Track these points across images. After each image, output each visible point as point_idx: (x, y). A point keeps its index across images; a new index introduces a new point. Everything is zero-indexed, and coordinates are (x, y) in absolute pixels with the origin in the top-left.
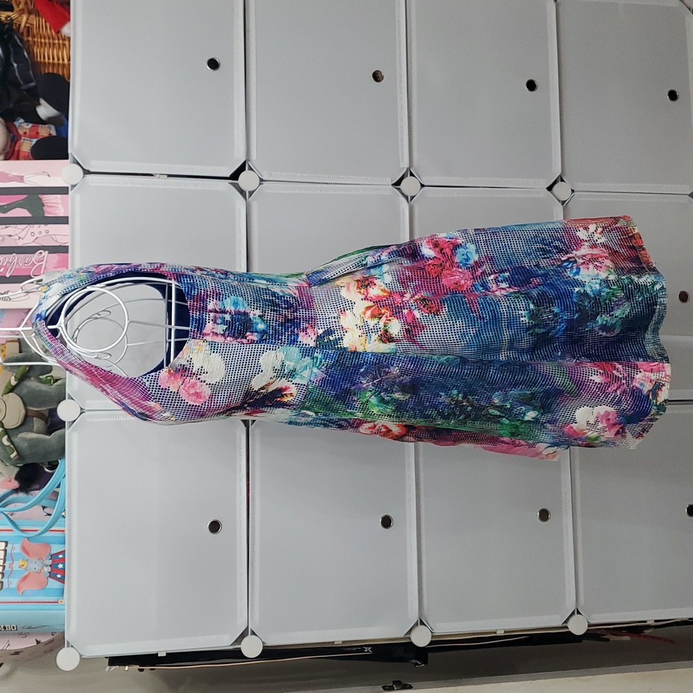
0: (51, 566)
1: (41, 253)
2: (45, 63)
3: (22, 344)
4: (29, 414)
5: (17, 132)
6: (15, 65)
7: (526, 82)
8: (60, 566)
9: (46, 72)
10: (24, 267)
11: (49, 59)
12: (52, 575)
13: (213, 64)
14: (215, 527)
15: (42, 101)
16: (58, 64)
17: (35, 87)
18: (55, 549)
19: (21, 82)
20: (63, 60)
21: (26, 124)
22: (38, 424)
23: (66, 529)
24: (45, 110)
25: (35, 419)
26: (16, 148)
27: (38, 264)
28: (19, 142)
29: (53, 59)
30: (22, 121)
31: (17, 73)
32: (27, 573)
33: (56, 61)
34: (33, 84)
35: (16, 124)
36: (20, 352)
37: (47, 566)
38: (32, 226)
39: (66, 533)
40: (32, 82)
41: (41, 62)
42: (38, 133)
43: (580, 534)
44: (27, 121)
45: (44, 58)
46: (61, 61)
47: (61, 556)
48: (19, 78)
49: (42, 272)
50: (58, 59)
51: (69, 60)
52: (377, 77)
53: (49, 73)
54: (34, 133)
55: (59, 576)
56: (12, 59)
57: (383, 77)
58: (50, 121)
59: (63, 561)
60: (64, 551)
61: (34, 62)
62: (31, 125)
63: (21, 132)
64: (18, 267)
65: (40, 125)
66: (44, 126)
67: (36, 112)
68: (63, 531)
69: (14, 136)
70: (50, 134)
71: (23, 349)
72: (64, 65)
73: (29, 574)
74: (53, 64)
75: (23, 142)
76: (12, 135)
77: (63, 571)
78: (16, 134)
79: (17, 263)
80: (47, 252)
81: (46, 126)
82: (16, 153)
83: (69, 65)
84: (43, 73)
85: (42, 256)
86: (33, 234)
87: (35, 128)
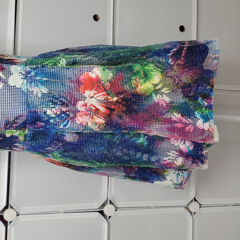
7: (179, 27)
52: (96, 18)
57: (99, 19)
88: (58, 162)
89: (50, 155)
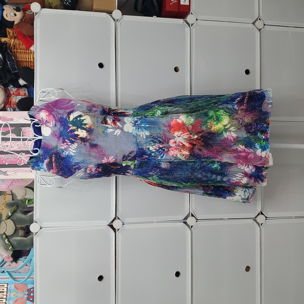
0: (27, 295)
1: (22, 154)
2: (22, 61)
3: (14, 196)
4: (17, 228)
5: (10, 93)
6: (9, 62)
7: (245, 70)
8: (32, 295)
10: (14, 160)
11: (24, 59)
12: (28, 299)
13: (101, 65)
14: (101, 278)
16: (29, 61)
17: (18, 73)
18: (30, 286)
19: (11, 70)
20: (31, 59)
21: (14, 88)
22: (21, 232)
23: (34, 277)
25: (19, 230)
26: (10, 100)
27: (20, 159)
28: (11, 98)
29: (26, 59)
30: (12, 86)
31: (9, 66)
32: (17, 298)
33: (27, 60)
34: (17, 71)
35: (9, 88)
36: (13, 200)
37: (26, 295)
38: (17, 141)
39: (34, 278)
41: (20, 61)
42: (19, 93)
43: (263, 277)
45: (22, 59)
46: (30, 60)
47: (32, 290)
48: (10, 68)
49: (22, 163)
50: (29, 59)
51: (34, 59)
52: (176, 70)
53: (24, 67)
54: (18, 93)
55: (31, 299)
56: (7, 59)
57: (179, 70)
58: (25, 86)
59: (33, 292)
60: (34, 287)
61: (17, 61)
62: (16, 89)
63: (11, 93)
64: (11, 160)
65: (20, 89)
66: (22, 89)
67: (19, 82)
68: (33, 278)
69: (8, 94)
70: (25, 94)
71: (14, 198)
72: (31, 61)
73: (18, 299)
74: (26, 61)
75: (12, 98)
76: (7, 94)
77: (33, 297)
78: (9, 93)
79: (11, 158)
80: (24, 153)
82: (9, 102)
83: (34, 61)
85: (22, 155)
86: (18, 145)
87: (18, 91)
88: (154, 183)
89: (150, 178)
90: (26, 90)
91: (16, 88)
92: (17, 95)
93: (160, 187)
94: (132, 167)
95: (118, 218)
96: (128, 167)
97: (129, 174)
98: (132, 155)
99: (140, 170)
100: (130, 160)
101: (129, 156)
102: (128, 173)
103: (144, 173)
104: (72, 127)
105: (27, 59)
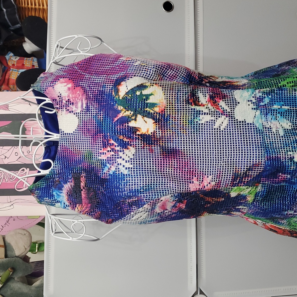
1: (23, 170)
2: (29, 8)
3: (8, 249)
5: (7, 64)
6: (5, 10)
9: (30, 15)
10: (9, 182)
11: (32, 5)
13: (168, 6)
15: (26, 39)
16: (39, 9)
19: (10, 24)
20: (43, 5)
21: (15, 57)
24: (29, 46)
26: (7, 77)
28: (8, 72)
29: (35, 5)
30: (12, 54)
31: (6, 17)
33: (37, 6)
34: (19, 25)
35: (7, 57)
36: (6, 256)
40: (18, 23)
41: (25, 8)
42: (23, 65)
44: (16, 55)
45: (28, 4)
46: (41, 7)
48: (8, 21)
50: (39, 5)
51: (47, 5)
53: (32, 16)
54: (20, 65)
61: (20, 7)
62: (18, 58)
63: (10, 64)
64: (4, 182)
65: (25, 58)
66: (28, 59)
69: (5, 67)
70: (33, 66)
71: (9, 253)
72: (44, 9)
74: (35, 9)
75: (11, 72)
76: (3, 67)
78: (6, 65)
79: (4, 178)
80: (28, 169)
81: (30, 59)
82: (6, 81)
83: (47, 9)
84: (27, 16)
85: (25, 172)
86: (16, 154)
87: (21, 61)
90: (35, 59)
91: (19, 56)
92: (18, 68)
93: (293, 237)
94: (250, 199)
95: (202, 293)
96: (241, 199)
97: (240, 213)
98: (254, 173)
99: (266, 206)
100: (248, 184)
101: (246, 175)
102: (239, 210)
103: (274, 212)
104: (123, 112)
105: (37, 4)
